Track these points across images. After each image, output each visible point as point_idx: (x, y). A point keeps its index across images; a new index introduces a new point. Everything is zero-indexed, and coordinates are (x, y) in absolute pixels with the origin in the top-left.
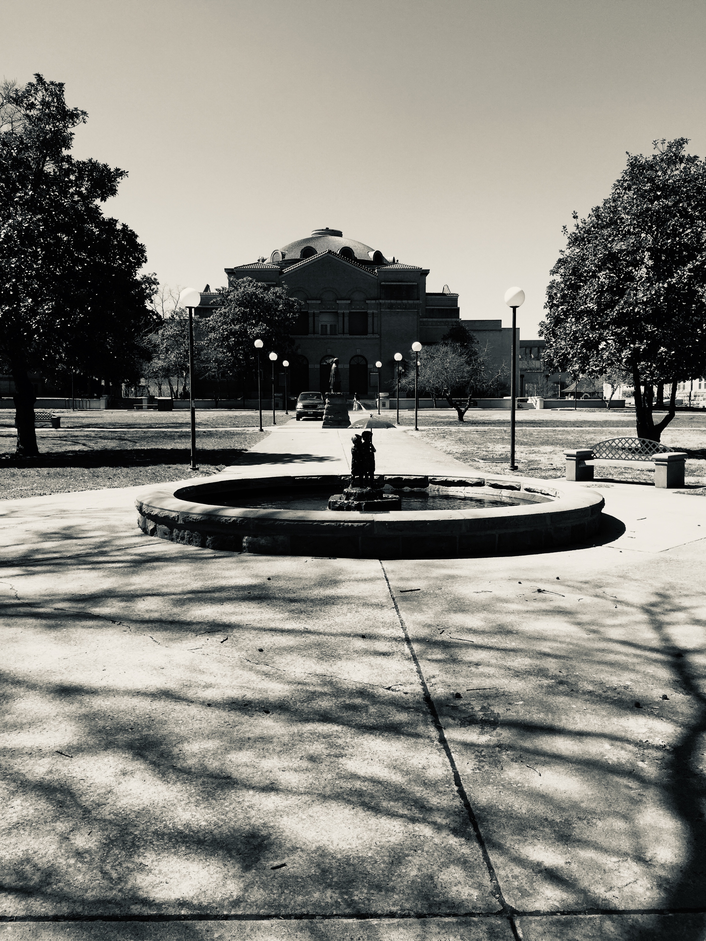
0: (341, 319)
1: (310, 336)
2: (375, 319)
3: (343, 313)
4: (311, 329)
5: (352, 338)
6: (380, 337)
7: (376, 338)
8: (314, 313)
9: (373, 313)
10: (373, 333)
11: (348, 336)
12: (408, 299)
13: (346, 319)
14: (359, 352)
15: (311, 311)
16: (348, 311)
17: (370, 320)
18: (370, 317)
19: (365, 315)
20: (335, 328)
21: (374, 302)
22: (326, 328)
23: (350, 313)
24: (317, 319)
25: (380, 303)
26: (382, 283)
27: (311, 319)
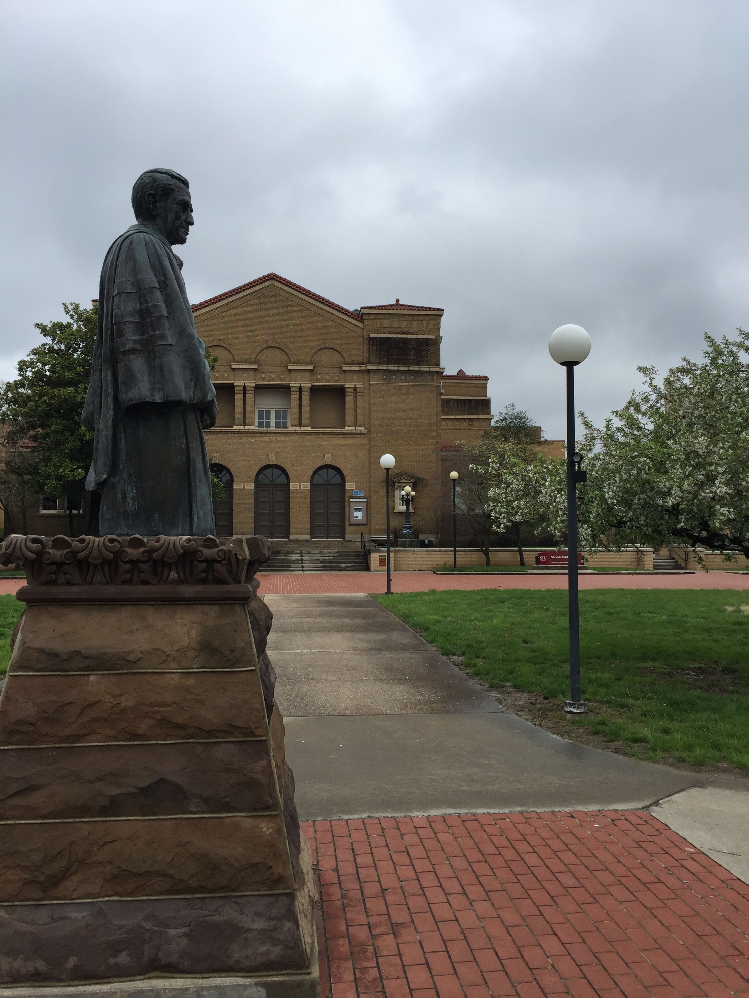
0: (295, 397)
1: (236, 427)
2: (360, 400)
3: (300, 388)
4: (238, 415)
5: (315, 433)
6: (369, 432)
7: (360, 434)
8: (244, 387)
9: (355, 389)
10: (355, 425)
11: (308, 429)
12: (419, 364)
13: (306, 398)
14: (328, 460)
15: (238, 383)
16: (307, 385)
17: (349, 400)
18: (350, 396)
19: (340, 392)
20: (285, 417)
21: (358, 368)
22: (268, 417)
23: (314, 390)
24: (250, 397)
25: (369, 371)
26: (371, 335)
27: (239, 398)
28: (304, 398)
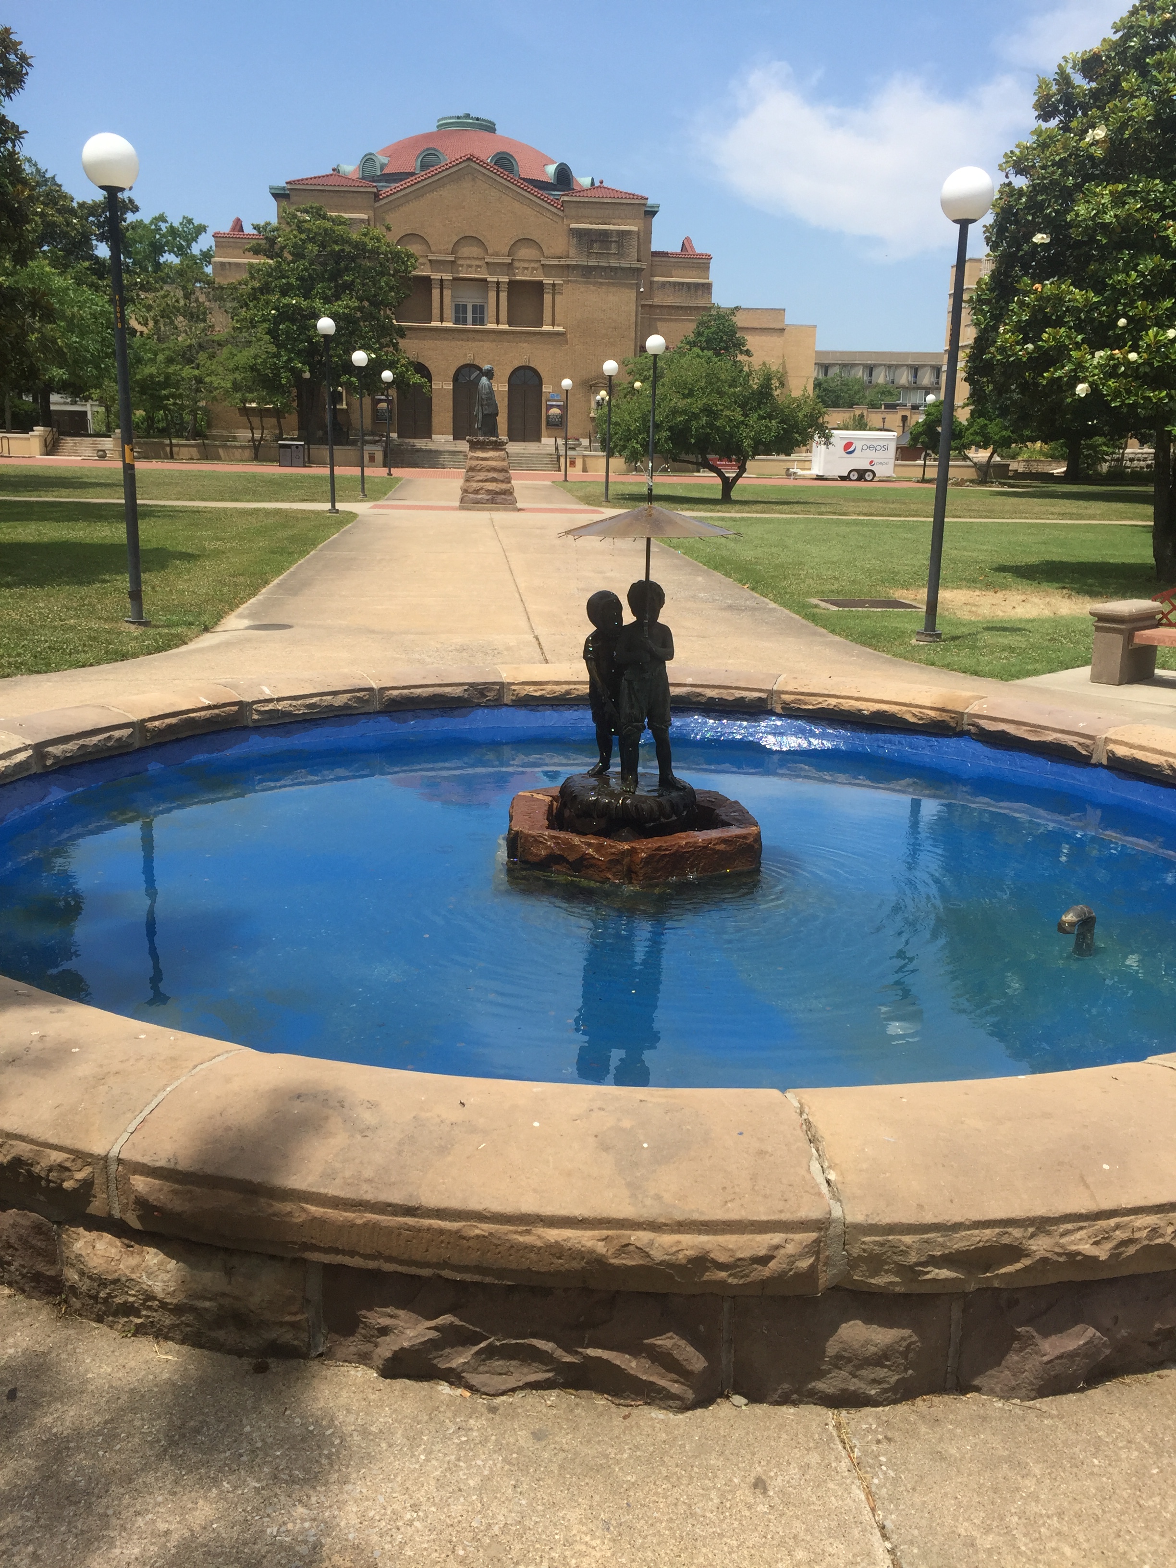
0: (492, 295)
1: (433, 324)
2: (558, 298)
3: (498, 283)
4: (436, 311)
5: (513, 332)
6: (567, 332)
7: (558, 334)
8: (441, 281)
9: (554, 285)
10: (553, 324)
11: (505, 327)
12: (619, 259)
13: (503, 296)
14: (526, 361)
15: (435, 276)
16: (506, 279)
17: (547, 298)
18: (548, 293)
19: (539, 287)
20: (482, 312)
21: (557, 263)
22: (465, 311)
23: (511, 283)
24: (447, 293)
25: (568, 266)
26: (573, 226)
27: (436, 293)
28: (501, 294)
